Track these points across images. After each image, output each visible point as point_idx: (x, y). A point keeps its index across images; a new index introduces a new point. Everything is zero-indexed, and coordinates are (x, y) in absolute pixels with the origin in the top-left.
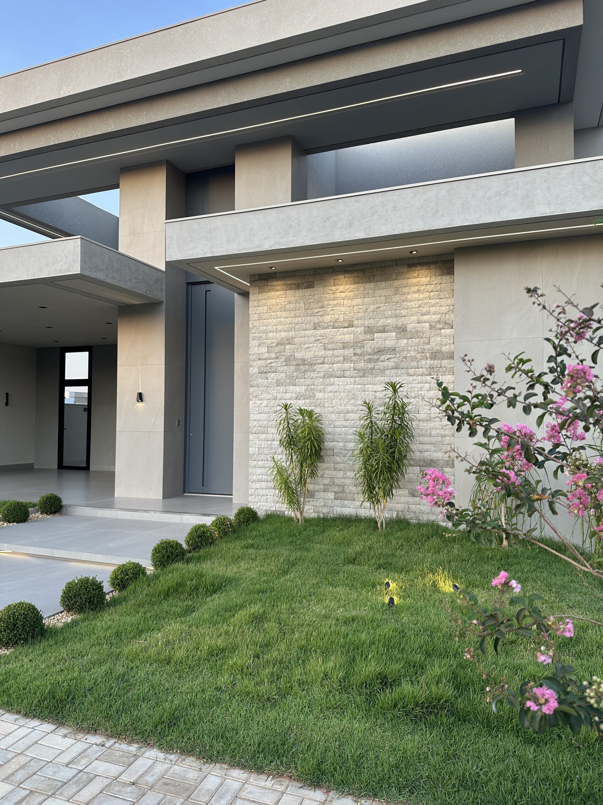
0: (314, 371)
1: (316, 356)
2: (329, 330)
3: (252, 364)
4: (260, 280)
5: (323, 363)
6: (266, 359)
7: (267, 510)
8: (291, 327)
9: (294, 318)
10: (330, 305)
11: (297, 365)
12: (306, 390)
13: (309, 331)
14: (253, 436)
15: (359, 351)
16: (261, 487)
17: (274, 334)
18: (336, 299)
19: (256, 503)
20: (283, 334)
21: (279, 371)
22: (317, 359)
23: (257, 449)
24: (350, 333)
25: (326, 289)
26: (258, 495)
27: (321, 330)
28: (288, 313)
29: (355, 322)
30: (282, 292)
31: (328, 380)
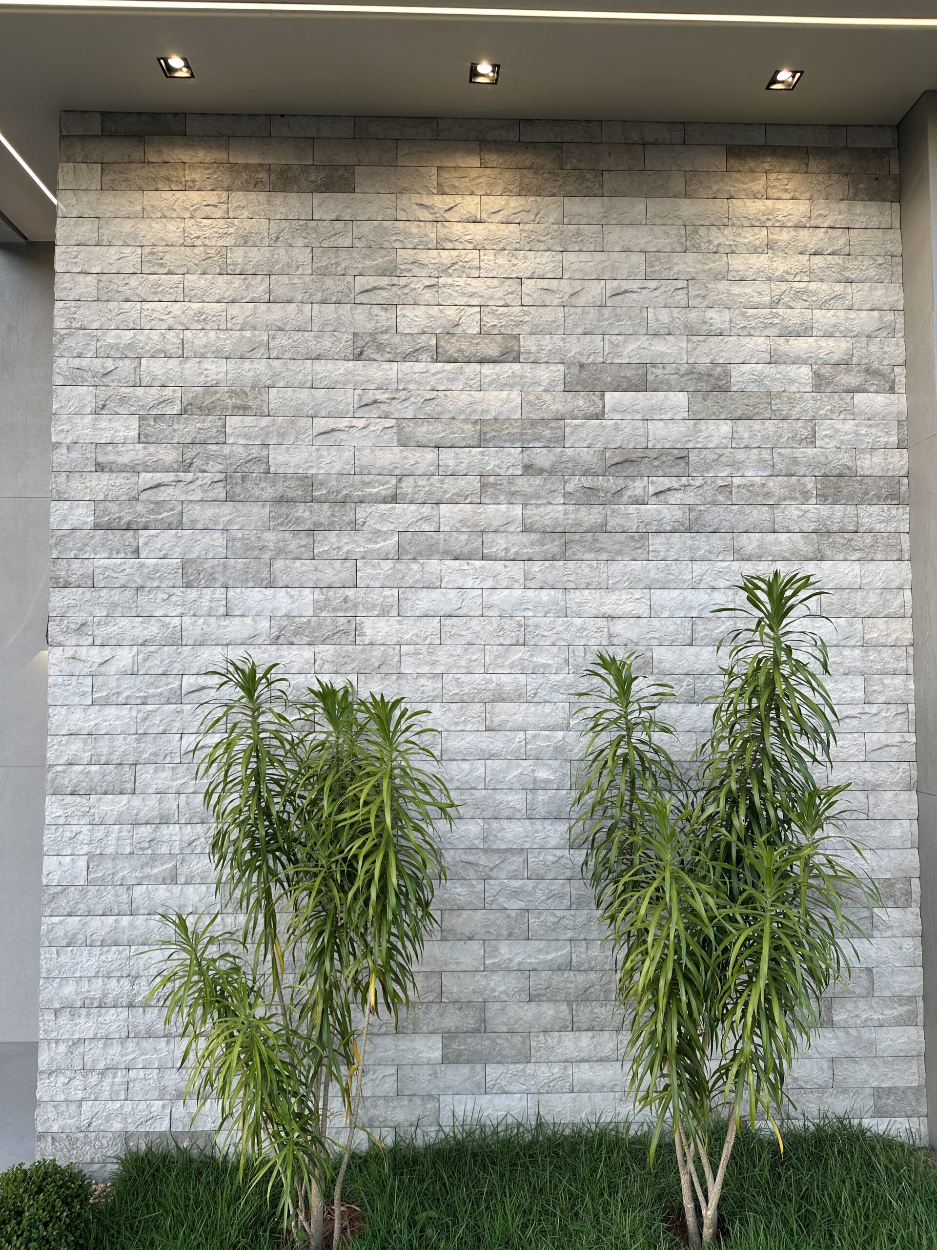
0: (355, 527)
1: (362, 467)
2: (419, 367)
3: (62, 488)
4: (107, 134)
5: (394, 499)
6: (133, 469)
7: (127, 1136)
8: (250, 340)
9: (264, 307)
10: (423, 265)
11: (281, 500)
12: (319, 607)
13: (330, 365)
14: (65, 807)
15: (543, 458)
16: (102, 1033)
17: (173, 363)
18: (449, 245)
19: (73, 1108)
20: (215, 370)
21: (194, 522)
22: (367, 479)
23: (82, 862)
24: (509, 386)
25: (404, 201)
26: (86, 1070)
27: (386, 366)
28: (237, 281)
29: (529, 344)
30: (212, 197)
31: (415, 566)
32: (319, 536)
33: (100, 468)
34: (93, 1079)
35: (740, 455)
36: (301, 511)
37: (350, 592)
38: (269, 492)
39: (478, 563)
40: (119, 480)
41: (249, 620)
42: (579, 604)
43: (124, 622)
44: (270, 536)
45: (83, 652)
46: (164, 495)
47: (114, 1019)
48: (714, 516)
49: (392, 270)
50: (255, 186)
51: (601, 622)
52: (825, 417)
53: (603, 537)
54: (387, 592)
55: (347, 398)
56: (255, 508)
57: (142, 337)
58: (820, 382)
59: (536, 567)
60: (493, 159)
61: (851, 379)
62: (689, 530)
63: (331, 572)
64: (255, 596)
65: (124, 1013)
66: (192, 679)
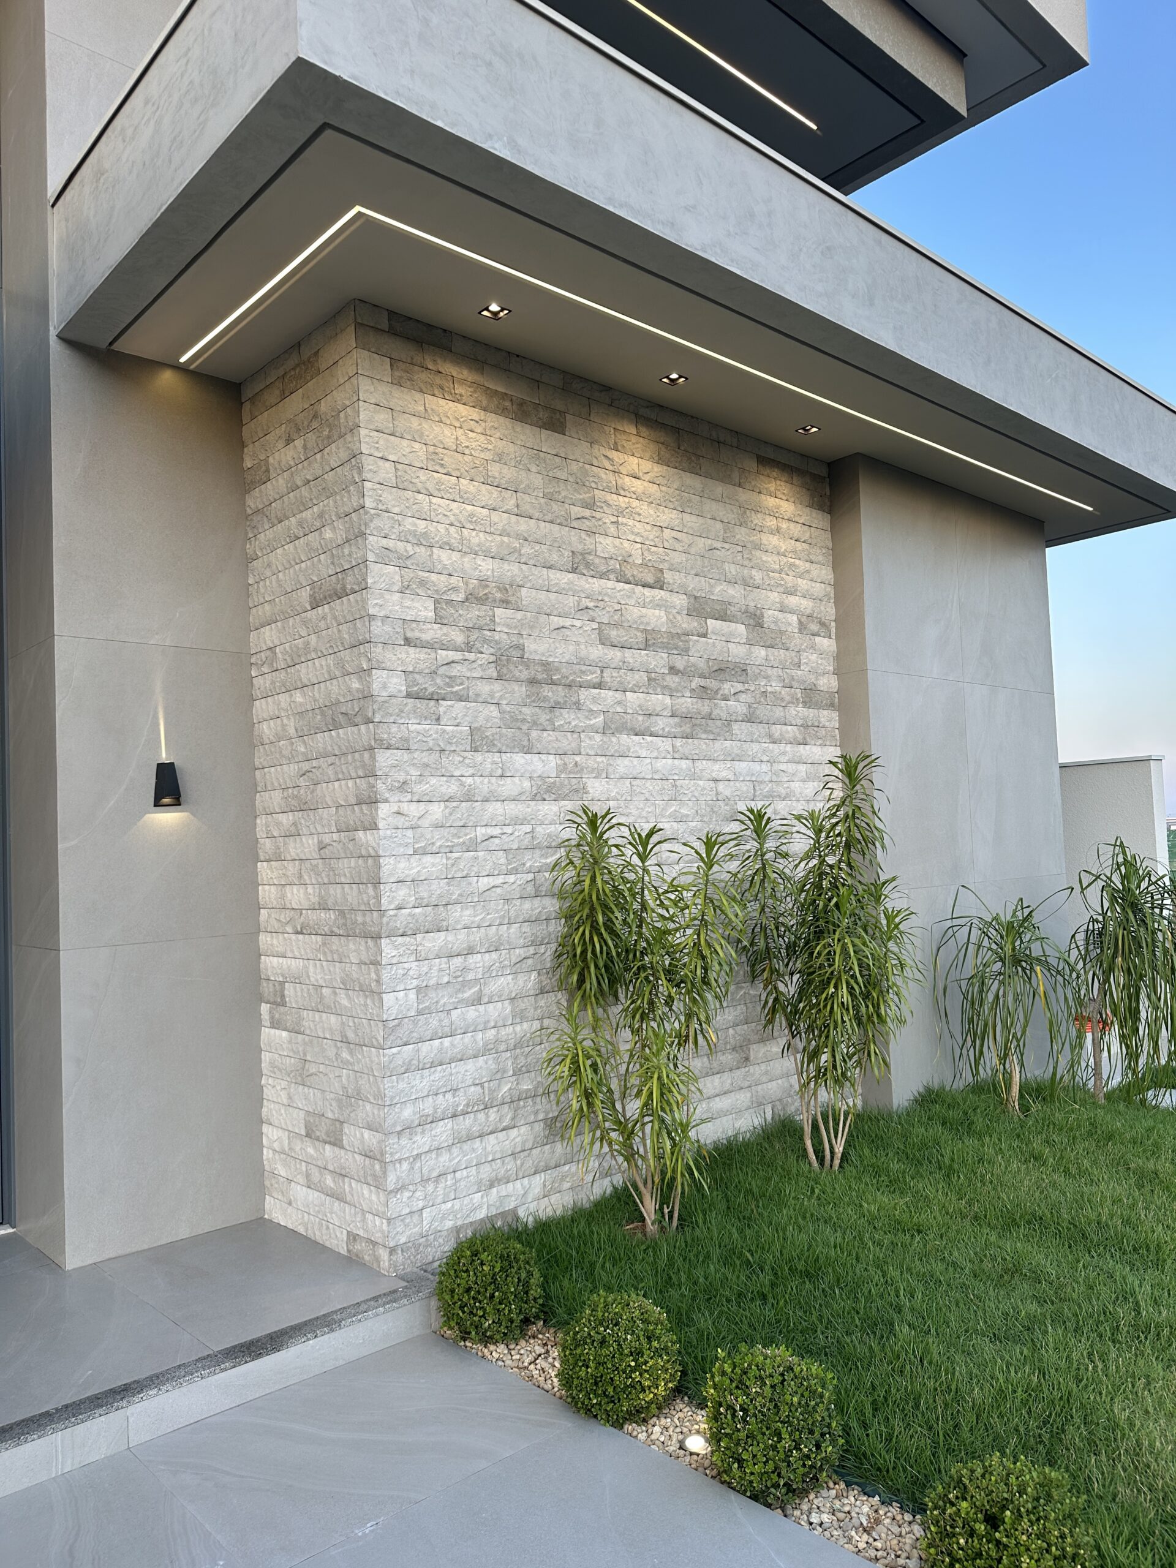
0: (578, 706)
1: (582, 659)
2: (610, 584)
3: (380, 658)
4: (393, 332)
5: (599, 686)
6: (432, 646)
12: (562, 769)
13: (558, 574)
15: (680, 663)
20: (486, 567)
21: (477, 695)
24: (658, 606)
25: (599, 451)
27: (590, 580)
30: (475, 414)
32: (557, 712)
33: (408, 642)
34: (430, 1187)
35: (770, 671)
36: (547, 691)
37: (577, 758)
38: (525, 675)
39: (649, 739)
40: (423, 654)
41: (516, 780)
42: (702, 771)
43: (433, 781)
44: (526, 711)
45: (405, 807)
46: (455, 670)
47: (443, 1130)
48: (762, 712)
49: (590, 505)
50: (502, 412)
51: (712, 784)
52: (804, 651)
53: (710, 722)
54: (599, 759)
55: (571, 601)
56: (515, 687)
57: (432, 527)
58: (802, 627)
59: (678, 742)
60: (644, 431)
61: (814, 627)
62: (749, 721)
63: (567, 742)
64: (519, 760)
65: (449, 1123)
66: (483, 830)
